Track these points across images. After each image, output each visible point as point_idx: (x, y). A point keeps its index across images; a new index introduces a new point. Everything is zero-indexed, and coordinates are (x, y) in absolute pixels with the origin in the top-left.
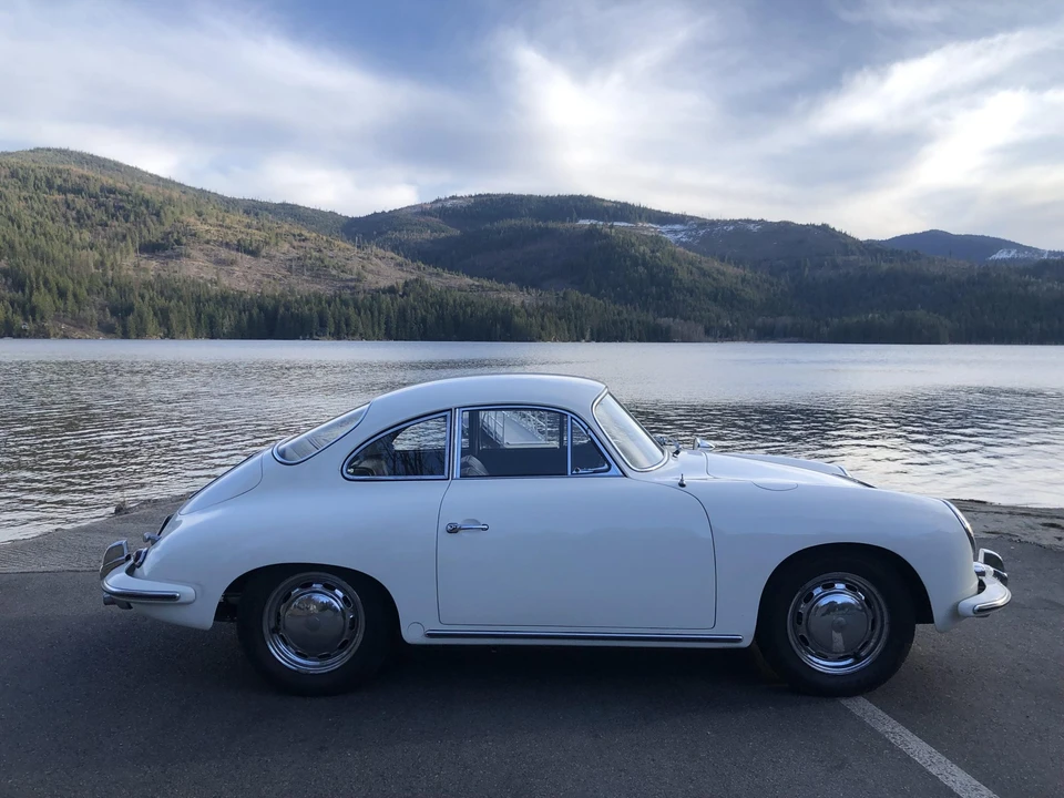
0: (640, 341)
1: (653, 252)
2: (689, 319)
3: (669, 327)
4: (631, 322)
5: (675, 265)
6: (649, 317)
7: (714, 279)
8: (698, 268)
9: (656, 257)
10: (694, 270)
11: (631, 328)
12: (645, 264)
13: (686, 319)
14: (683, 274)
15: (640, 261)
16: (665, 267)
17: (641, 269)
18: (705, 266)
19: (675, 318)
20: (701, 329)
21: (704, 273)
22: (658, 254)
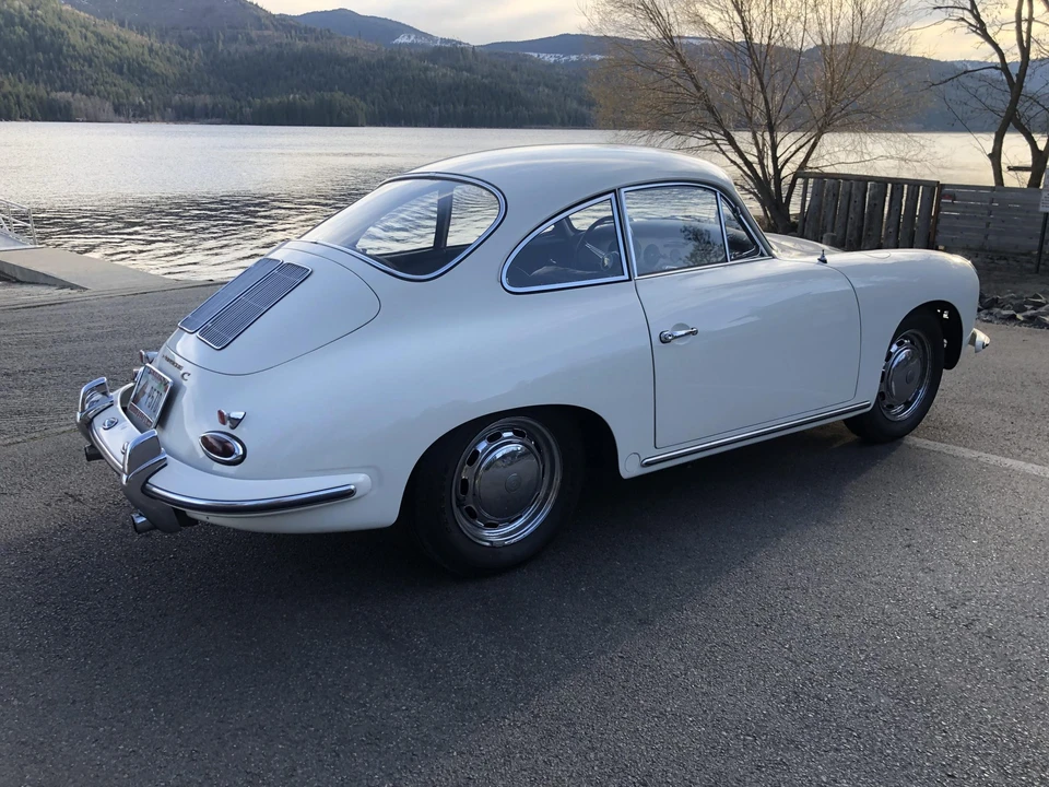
0: (34, 119)
1: (32, 9)
2: (92, 94)
3: (69, 103)
4: (18, 97)
5: (64, 27)
6: (41, 91)
7: (116, 47)
8: (92, 32)
9: (37, 16)
10: (89, 34)
11: (19, 103)
12: (23, 24)
13: (89, 94)
14: (75, 38)
15: (17, 20)
16: (51, 29)
17: (19, 30)
18: (100, 30)
19: (74, 93)
20: (108, 106)
21: (102, 40)
22: (39, 12)
